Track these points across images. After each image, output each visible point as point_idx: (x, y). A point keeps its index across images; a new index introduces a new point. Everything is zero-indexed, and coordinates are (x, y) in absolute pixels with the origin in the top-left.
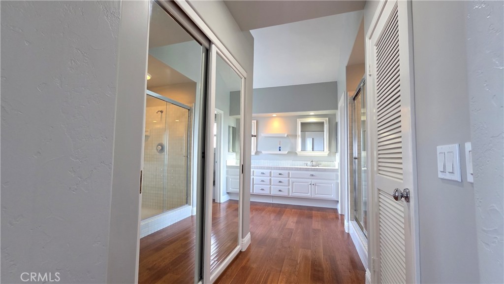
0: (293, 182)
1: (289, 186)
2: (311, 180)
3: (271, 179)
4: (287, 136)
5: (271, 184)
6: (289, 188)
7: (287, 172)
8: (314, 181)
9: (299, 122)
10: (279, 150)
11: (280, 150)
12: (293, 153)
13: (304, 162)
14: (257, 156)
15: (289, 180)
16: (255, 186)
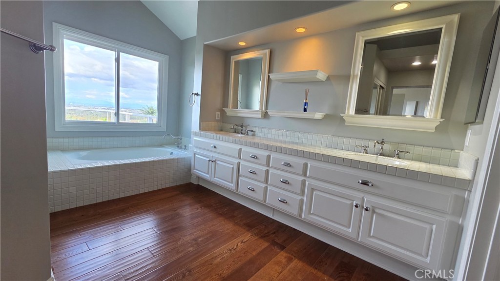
0: (313, 190)
1: (303, 195)
2: (360, 195)
3: (267, 171)
4: (328, 78)
5: (267, 183)
6: (302, 201)
7: (303, 161)
8: (369, 200)
9: (361, 39)
10: (303, 109)
11: (305, 110)
12: (334, 119)
13: (359, 142)
14: (265, 121)
15: (304, 182)
16: (240, 178)
